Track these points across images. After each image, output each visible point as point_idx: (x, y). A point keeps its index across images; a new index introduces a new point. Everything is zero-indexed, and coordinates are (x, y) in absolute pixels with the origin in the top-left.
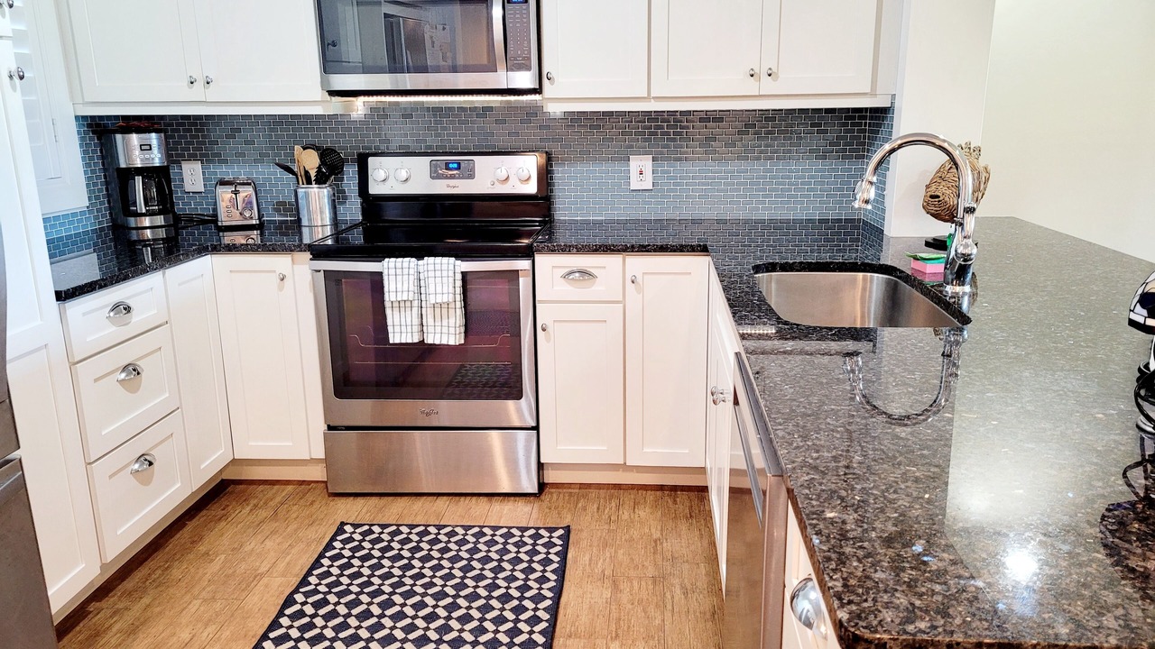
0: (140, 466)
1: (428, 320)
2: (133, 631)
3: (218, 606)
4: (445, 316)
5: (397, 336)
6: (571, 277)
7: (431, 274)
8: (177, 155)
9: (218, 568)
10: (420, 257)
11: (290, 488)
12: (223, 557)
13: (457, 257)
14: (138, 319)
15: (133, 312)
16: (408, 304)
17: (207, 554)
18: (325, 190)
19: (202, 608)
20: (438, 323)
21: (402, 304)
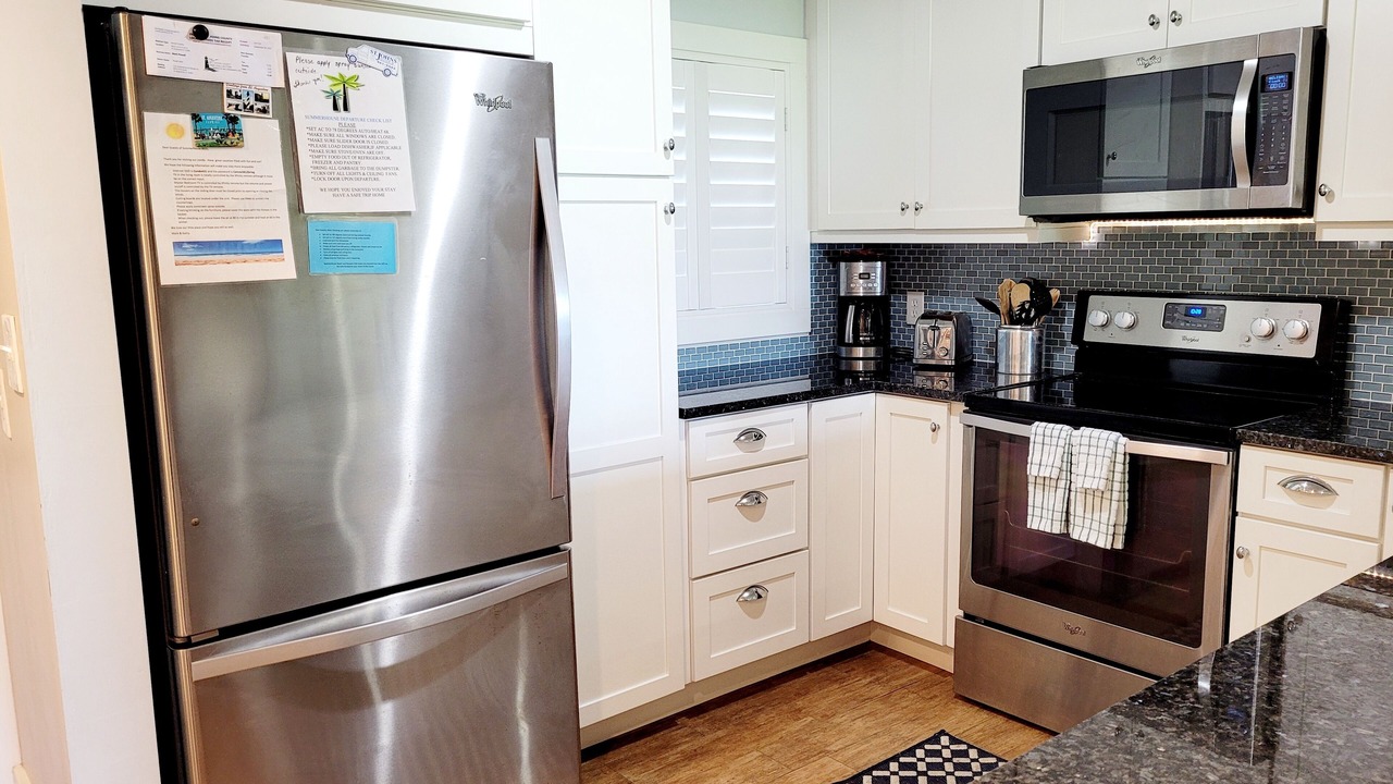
0: (750, 596)
1: (1077, 509)
2: (691, 757)
3: (768, 765)
4: (1097, 508)
5: (1036, 520)
6: (1294, 488)
7: (1084, 449)
8: (905, 285)
9: (798, 728)
10: (1076, 426)
11: (924, 673)
12: (810, 719)
13: (1125, 432)
14: (770, 447)
15: (767, 440)
16: (1053, 483)
17: (800, 710)
18: (1030, 333)
19: (755, 762)
20: (1088, 515)
21: (1047, 482)
